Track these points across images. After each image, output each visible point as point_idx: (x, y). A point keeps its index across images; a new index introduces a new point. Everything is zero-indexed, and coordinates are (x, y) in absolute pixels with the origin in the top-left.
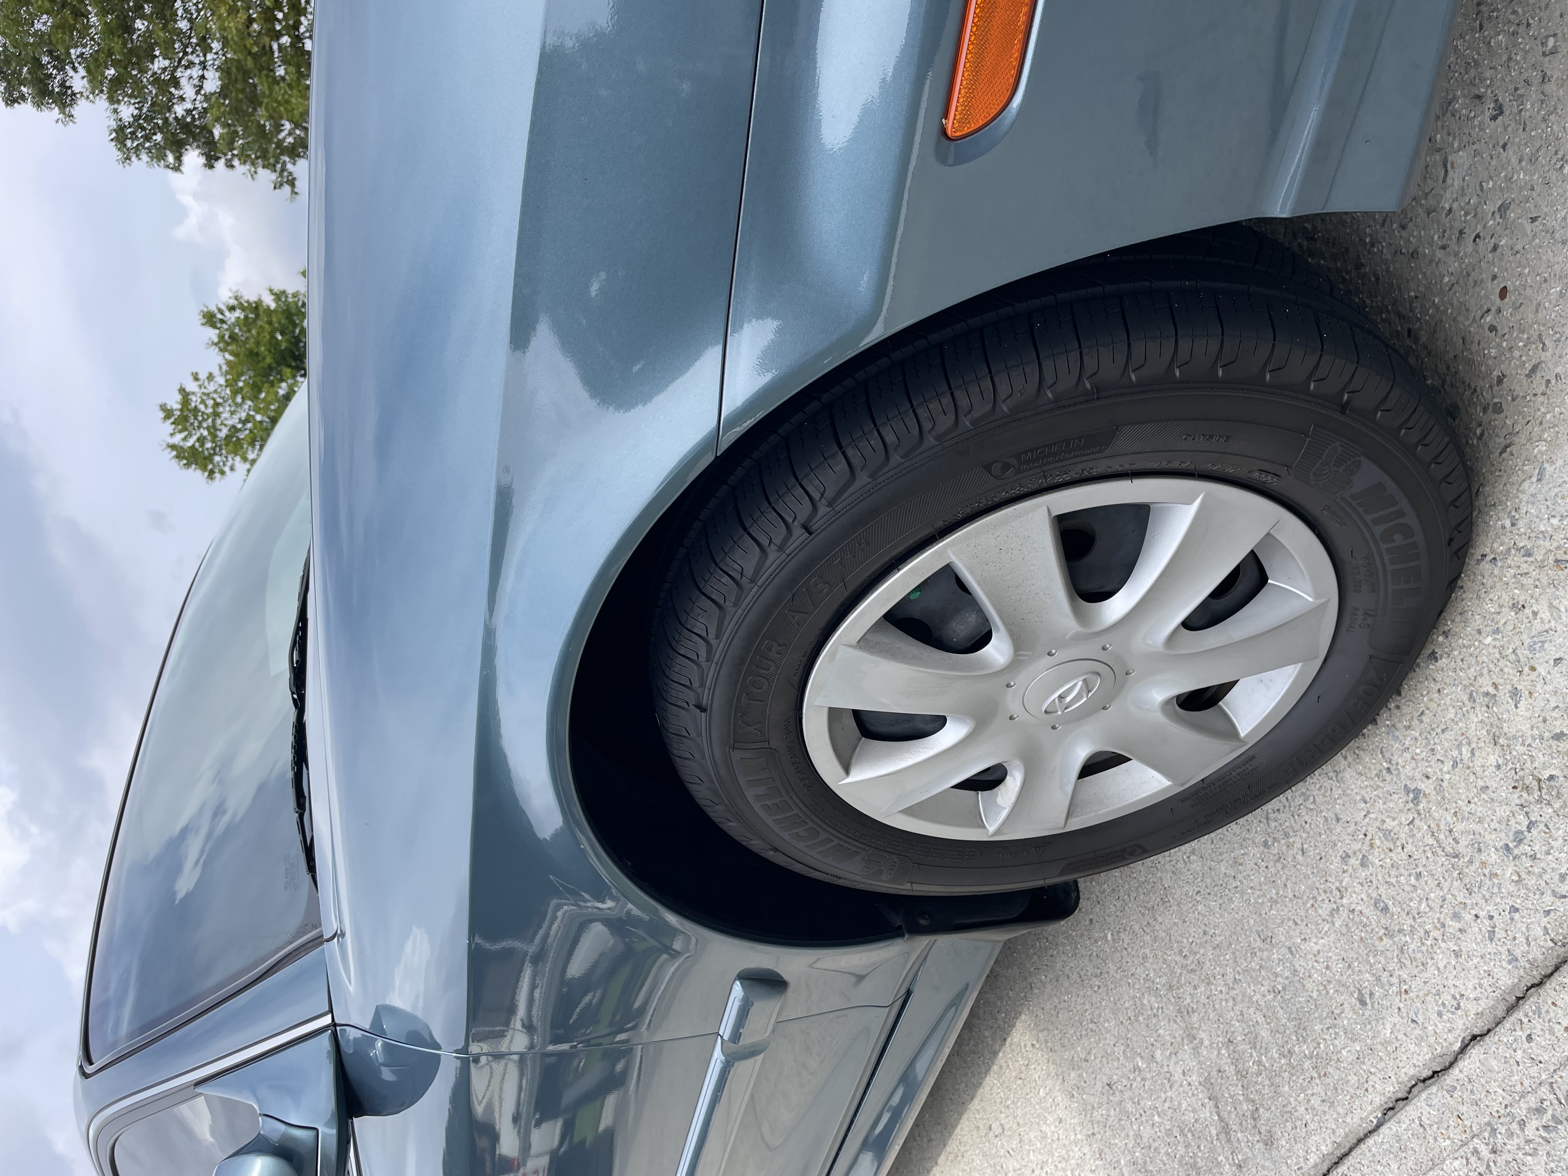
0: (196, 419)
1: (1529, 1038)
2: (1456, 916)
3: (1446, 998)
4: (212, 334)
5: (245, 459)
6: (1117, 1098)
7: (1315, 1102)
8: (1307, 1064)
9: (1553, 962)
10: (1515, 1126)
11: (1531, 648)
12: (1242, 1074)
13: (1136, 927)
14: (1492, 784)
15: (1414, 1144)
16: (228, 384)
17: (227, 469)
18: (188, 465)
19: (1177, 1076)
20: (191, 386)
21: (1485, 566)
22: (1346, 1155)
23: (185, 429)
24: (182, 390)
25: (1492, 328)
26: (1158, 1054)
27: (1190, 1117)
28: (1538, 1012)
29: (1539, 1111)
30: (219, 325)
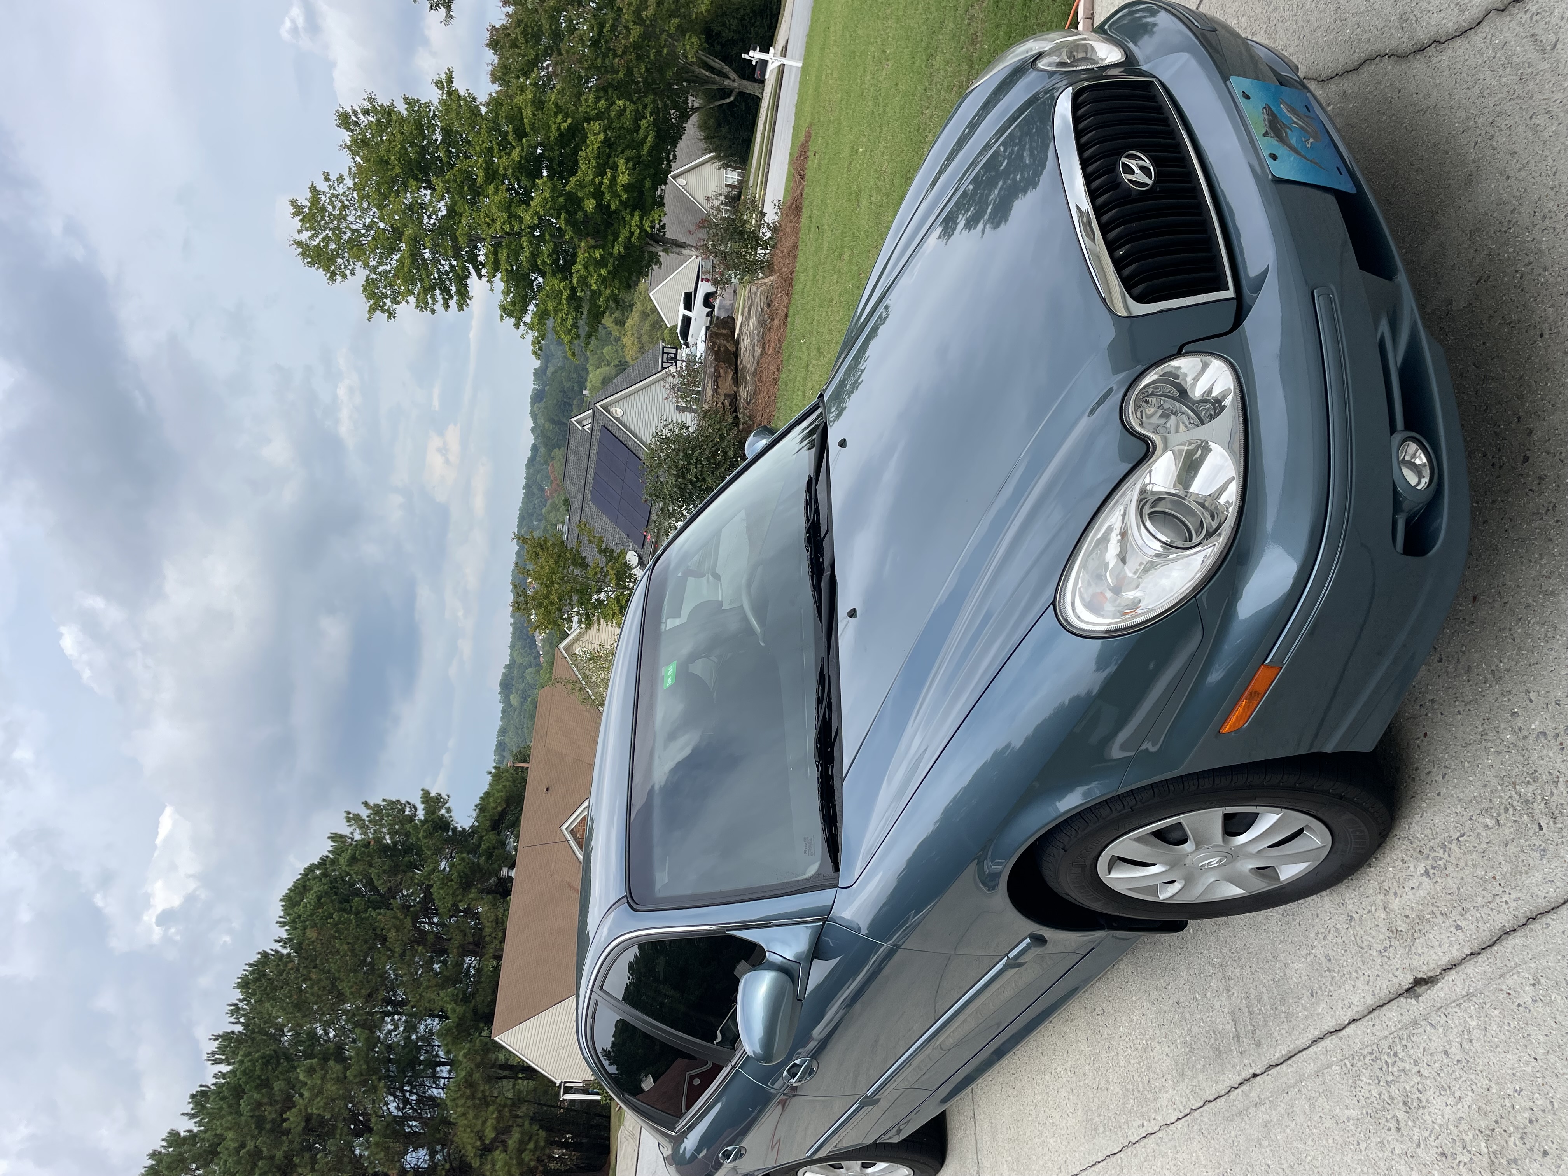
0: (323, 218)
1: (1374, 1025)
2: (1356, 972)
3: (1346, 1002)
4: (346, 136)
5: (366, 265)
6: (1181, 1010)
7: (1283, 1032)
8: (1283, 1015)
9: (1388, 1000)
10: (1362, 1058)
11: (1405, 879)
12: (1251, 1013)
13: (1208, 931)
14: (1381, 925)
15: (1322, 1057)
16: (356, 188)
17: (348, 272)
18: (311, 264)
19: (1217, 1006)
20: (322, 186)
21: (1396, 839)
22: (1292, 1056)
23: (312, 228)
24: (313, 188)
25: (1419, 746)
26: (1209, 994)
27: (1221, 1027)
28: (1379, 1017)
29: (1371, 1054)
30: (352, 127)
